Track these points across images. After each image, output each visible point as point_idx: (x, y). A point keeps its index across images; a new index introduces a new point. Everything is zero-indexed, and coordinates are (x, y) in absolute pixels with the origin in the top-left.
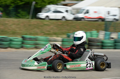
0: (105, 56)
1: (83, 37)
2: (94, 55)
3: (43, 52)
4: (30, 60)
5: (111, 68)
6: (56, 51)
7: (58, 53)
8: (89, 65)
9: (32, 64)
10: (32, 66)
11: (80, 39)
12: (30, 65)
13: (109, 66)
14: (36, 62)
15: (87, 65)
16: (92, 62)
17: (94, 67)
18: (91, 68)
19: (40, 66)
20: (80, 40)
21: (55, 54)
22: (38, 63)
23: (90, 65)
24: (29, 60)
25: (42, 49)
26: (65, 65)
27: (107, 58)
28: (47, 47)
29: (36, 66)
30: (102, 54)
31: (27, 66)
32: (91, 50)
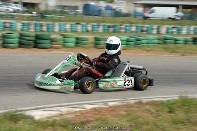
0: (144, 69)
2: (131, 68)
3: (66, 65)
4: (49, 77)
5: (153, 86)
6: (82, 64)
8: (127, 83)
9: (53, 83)
10: (53, 85)
11: (116, 47)
12: (50, 84)
13: (151, 83)
14: (58, 79)
15: (125, 82)
16: (130, 78)
17: (133, 85)
18: (130, 86)
19: (65, 86)
20: (116, 49)
21: (81, 67)
22: (61, 82)
23: (129, 82)
24: (47, 75)
25: (65, 61)
26: (97, 83)
27: (147, 72)
28: (70, 58)
29: (58, 85)
30: (141, 67)
31: (46, 84)
32: (128, 62)
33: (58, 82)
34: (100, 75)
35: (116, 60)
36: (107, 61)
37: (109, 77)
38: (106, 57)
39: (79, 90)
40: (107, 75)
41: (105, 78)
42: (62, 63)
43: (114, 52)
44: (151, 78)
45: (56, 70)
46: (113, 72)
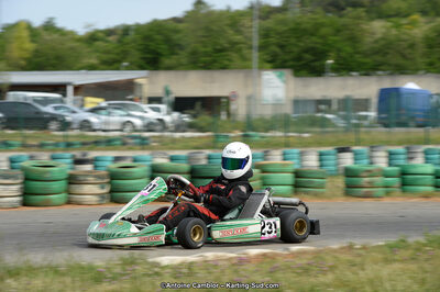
0: (301, 204)
1: (248, 157)
2: (275, 202)
3: (148, 200)
4: (116, 222)
5: (319, 233)
8: (267, 228)
9: (125, 232)
10: (125, 236)
12: (119, 235)
13: (314, 228)
14: (133, 225)
15: (263, 228)
16: (271, 220)
17: (279, 232)
18: (273, 234)
19: (147, 236)
22: (140, 228)
23: (270, 228)
24: (111, 221)
25: (144, 191)
27: (307, 209)
28: (155, 185)
29: (135, 235)
30: (295, 200)
31: (111, 236)
32: (268, 189)
33: (134, 229)
34: (213, 216)
35: (243, 189)
40: (227, 217)
41: (224, 220)
42: (140, 194)
43: (239, 173)
44: (315, 219)
45: (128, 209)
46: (240, 211)
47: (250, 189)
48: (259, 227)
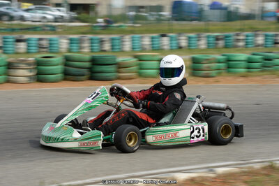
0: (228, 108)
2: (205, 107)
3: (91, 107)
4: (62, 127)
5: (242, 136)
6: (119, 104)
7: (123, 107)
8: (196, 133)
9: (67, 136)
10: (68, 141)
12: (62, 139)
13: (238, 131)
14: (75, 130)
15: (192, 132)
16: (200, 125)
17: (207, 136)
18: (201, 138)
19: (87, 141)
21: (118, 109)
22: (81, 134)
23: (199, 132)
24: (58, 125)
25: (88, 99)
26: (143, 134)
27: (233, 113)
28: (98, 94)
29: (76, 140)
30: (223, 105)
31: (56, 140)
32: (199, 97)
33: (76, 134)
34: (151, 121)
36: (163, 97)
37: (166, 124)
38: (162, 91)
39: (114, 147)
40: (162, 121)
41: (159, 125)
42: (84, 102)
44: (239, 124)
45: (73, 115)
47: (184, 96)
48: (189, 131)
